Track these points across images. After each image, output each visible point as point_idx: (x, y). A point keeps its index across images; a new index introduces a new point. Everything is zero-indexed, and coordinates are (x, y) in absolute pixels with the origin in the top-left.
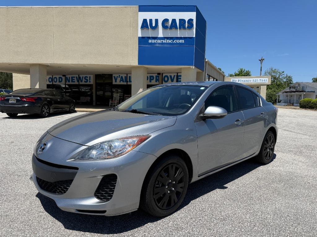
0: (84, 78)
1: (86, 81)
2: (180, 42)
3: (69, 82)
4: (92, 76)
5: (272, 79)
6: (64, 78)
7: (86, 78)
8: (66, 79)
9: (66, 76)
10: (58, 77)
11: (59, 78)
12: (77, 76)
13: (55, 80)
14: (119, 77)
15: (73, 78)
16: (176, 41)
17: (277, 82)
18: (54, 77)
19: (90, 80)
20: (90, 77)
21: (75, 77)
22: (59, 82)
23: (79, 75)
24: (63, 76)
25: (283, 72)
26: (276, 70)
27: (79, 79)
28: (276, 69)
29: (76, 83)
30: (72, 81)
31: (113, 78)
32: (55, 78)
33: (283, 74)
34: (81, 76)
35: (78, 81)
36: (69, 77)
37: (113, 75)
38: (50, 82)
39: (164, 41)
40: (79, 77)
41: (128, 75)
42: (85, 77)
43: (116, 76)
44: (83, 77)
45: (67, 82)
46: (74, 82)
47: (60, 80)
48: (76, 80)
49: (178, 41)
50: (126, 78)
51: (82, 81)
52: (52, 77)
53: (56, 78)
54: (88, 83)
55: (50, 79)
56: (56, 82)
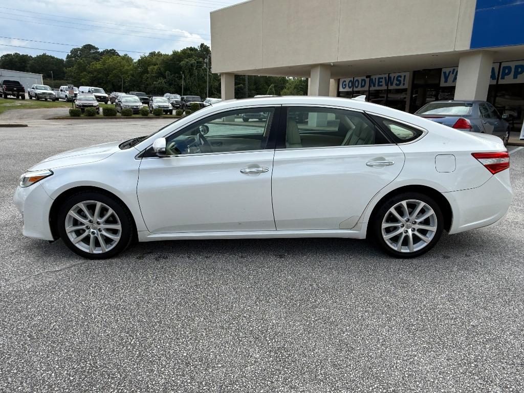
0: (395, 79)
1: (398, 83)
3: (374, 86)
4: (408, 75)
6: (368, 80)
7: (399, 79)
8: (371, 81)
9: (371, 77)
10: (360, 79)
11: (362, 80)
12: (387, 76)
13: (357, 85)
14: (453, 73)
15: (381, 80)
18: (355, 79)
19: (404, 81)
20: (405, 76)
21: (384, 78)
22: (362, 87)
23: (389, 75)
24: (367, 77)
27: (389, 81)
29: (384, 87)
30: (379, 85)
31: (442, 73)
34: (392, 75)
35: (387, 85)
36: (375, 79)
37: (444, 70)
38: (350, 87)
40: (389, 78)
42: (398, 77)
43: (447, 70)
44: (394, 77)
45: (371, 86)
46: (381, 85)
47: (363, 84)
48: (383, 83)
51: (392, 84)
52: (352, 80)
53: (357, 80)
54: (401, 87)
55: (350, 83)
56: (357, 87)
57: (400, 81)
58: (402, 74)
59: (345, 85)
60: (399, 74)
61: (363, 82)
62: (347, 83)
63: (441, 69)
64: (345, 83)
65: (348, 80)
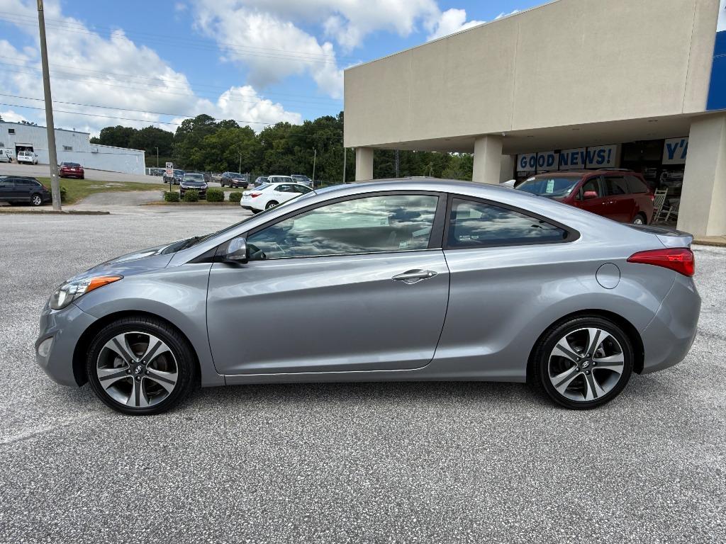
0: (597, 153)
1: (600, 159)
3: (566, 164)
4: (614, 148)
6: (557, 156)
7: (602, 154)
8: (561, 157)
9: (562, 152)
10: (546, 154)
11: (549, 156)
12: (584, 150)
13: (541, 163)
14: (681, 146)
15: (576, 156)
18: (539, 155)
19: (609, 157)
20: (610, 151)
21: (580, 154)
22: (549, 165)
23: (587, 149)
24: (556, 152)
27: (587, 157)
29: (580, 166)
30: (573, 163)
31: (665, 145)
34: (591, 150)
35: (584, 162)
36: (568, 155)
37: (667, 142)
38: (531, 166)
40: (588, 153)
42: (600, 152)
43: (673, 142)
44: (595, 151)
45: (561, 165)
46: (576, 163)
47: (550, 161)
48: (579, 160)
51: (591, 162)
52: (535, 156)
53: (542, 157)
54: (605, 165)
55: (532, 160)
56: (541, 166)
57: (603, 158)
58: (607, 148)
59: (526, 163)
60: (602, 148)
61: (551, 159)
62: (528, 160)
63: (662, 141)
64: (524, 160)
65: (529, 156)
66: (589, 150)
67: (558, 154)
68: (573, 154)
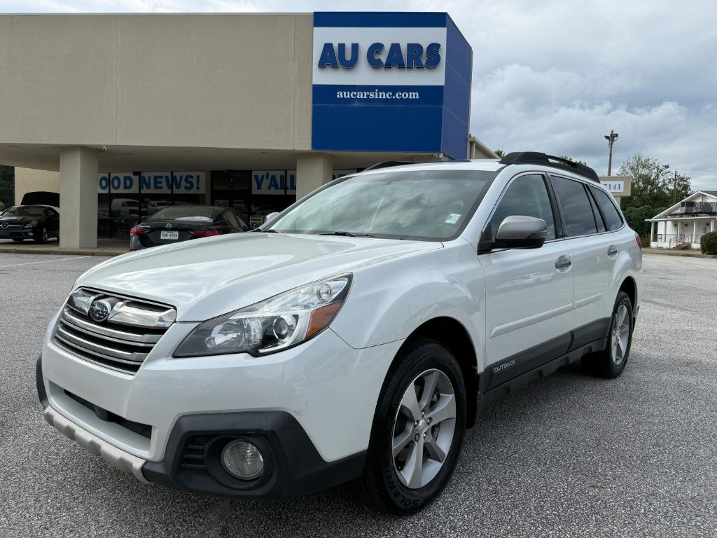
0: (183, 179)
2: (410, 97)
3: (148, 187)
4: (203, 175)
5: (641, 183)
6: (136, 179)
7: (190, 179)
8: (142, 181)
9: (142, 175)
10: (121, 176)
11: (126, 178)
12: (169, 174)
13: (116, 185)
14: (267, 178)
15: (159, 180)
16: (399, 96)
17: (652, 191)
18: (113, 175)
19: (198, 184)
20: (198, 177)
21: (164, 177)
22: (126, 187)
23: (172, 172)
24: (135, 173)
25: (667, 167)
26: (650, 162)
27: (173, 182)
28: (648, 160)
29: (166, 191)
30: (156, 187)
31: (253, 177)
32: (115, 178)
33: (667, 170)
34: (177, 175)
35: (170, 187)
36: (149, 177)
37: (254, 173)
38: (103, 188)
39: (372, 95)
40: (173, 178)
41: (290, 173)
42: (188, 177)
43: (260, 174)
44: (181, 177)
45: (143, 188)
46: (161, 188)
47: (128, 184)
48: (164, 184)
49: (405, 95)
50: (284, 179)
51: (178, 187)
52: (108, 177)
53: (118, 178)
54: (194, 191)
55: (104, 181)
56: (116, 188)
57: (191, 183)
58: (194, 174)
60: (190, 173)
61: (128, 181)
63: (250, 172)
66: (175, 174)
67: (138, 177)
68: (156, 178)
